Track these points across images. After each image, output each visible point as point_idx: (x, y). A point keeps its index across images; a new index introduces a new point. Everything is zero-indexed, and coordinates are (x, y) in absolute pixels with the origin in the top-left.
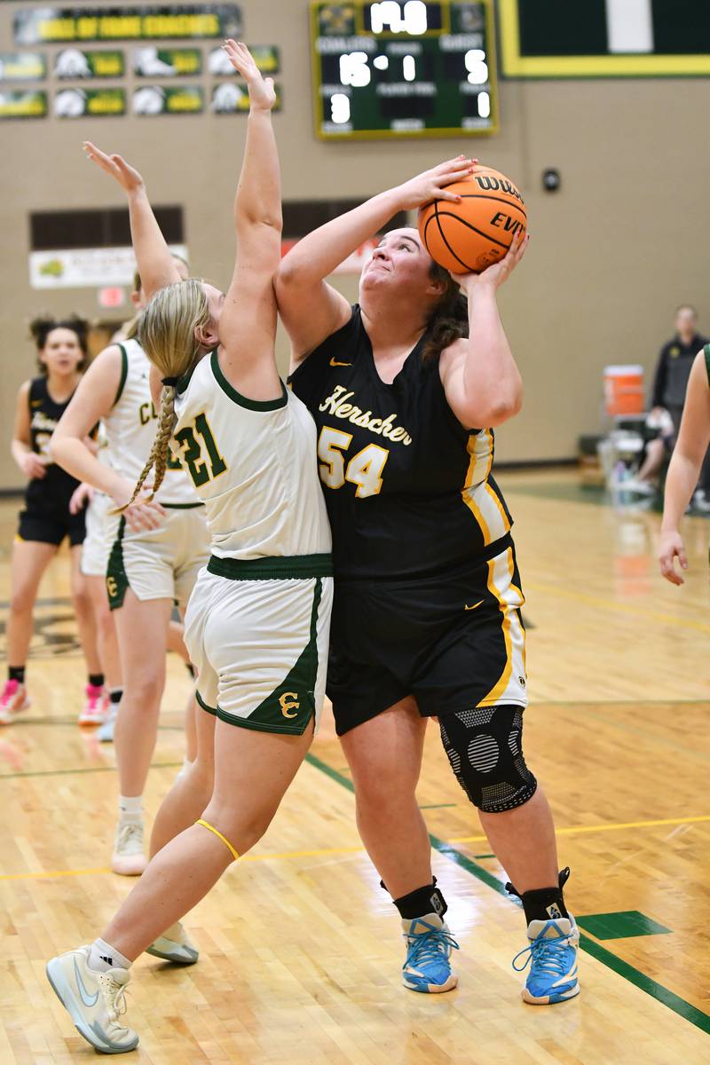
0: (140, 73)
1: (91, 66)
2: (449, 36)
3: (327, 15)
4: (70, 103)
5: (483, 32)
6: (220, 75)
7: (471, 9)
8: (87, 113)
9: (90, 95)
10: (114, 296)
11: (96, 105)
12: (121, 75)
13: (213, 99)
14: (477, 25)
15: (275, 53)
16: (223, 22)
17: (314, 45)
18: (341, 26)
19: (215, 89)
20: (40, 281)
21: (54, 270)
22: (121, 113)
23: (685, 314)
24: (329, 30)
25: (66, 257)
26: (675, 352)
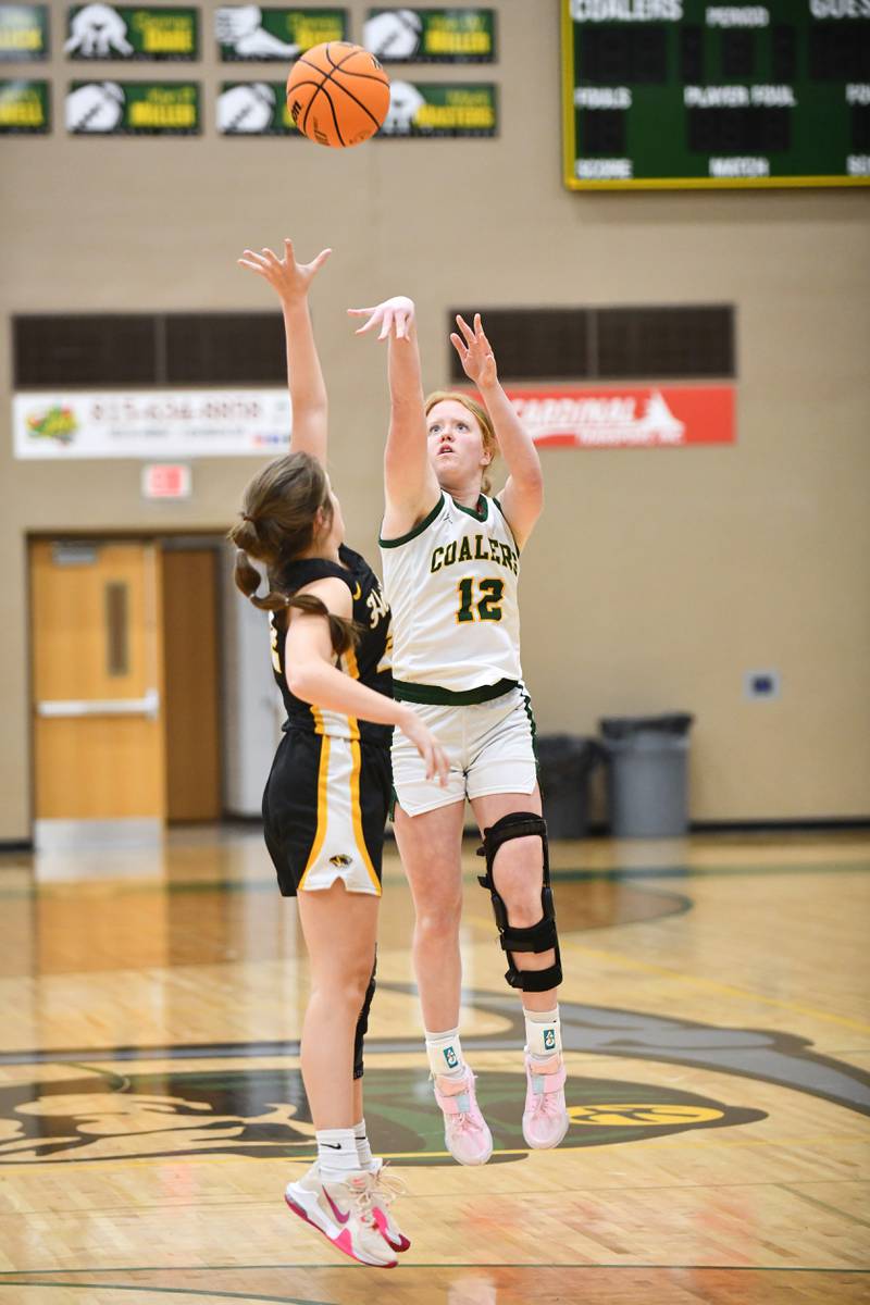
0: (228, 54)
1: (132, 35)
4: (92, 106)
6: (384, 59)
8: (124, 127)
9: (133, 93)
10: (173, 480)
11: (142, 114)
12: (192, 55)
20: (28, 447)
21: (57, 427)
22: (193, 130)
25: (81, 403)
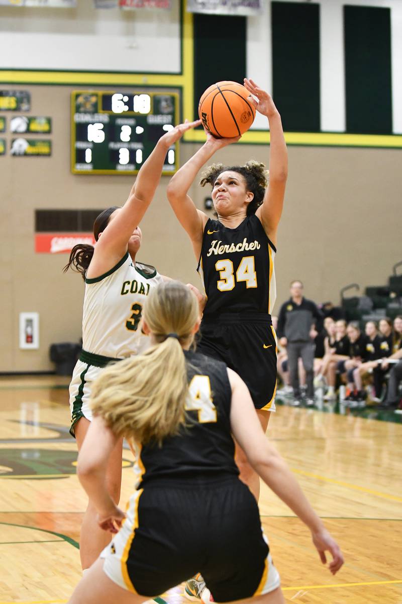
2: (153, 116)
3: (81, 100)
5: (173, 114)
6: (15, 132)
7: (166, 100)
13: (12, 147)
14: (170, 110)
15: (49, 121)
16: (19, 101)
17: (73, 118)
18: (89, 107)
19: (13, 141)
23: (296, 285)
24: (82, 109)
26: (290, 308)
